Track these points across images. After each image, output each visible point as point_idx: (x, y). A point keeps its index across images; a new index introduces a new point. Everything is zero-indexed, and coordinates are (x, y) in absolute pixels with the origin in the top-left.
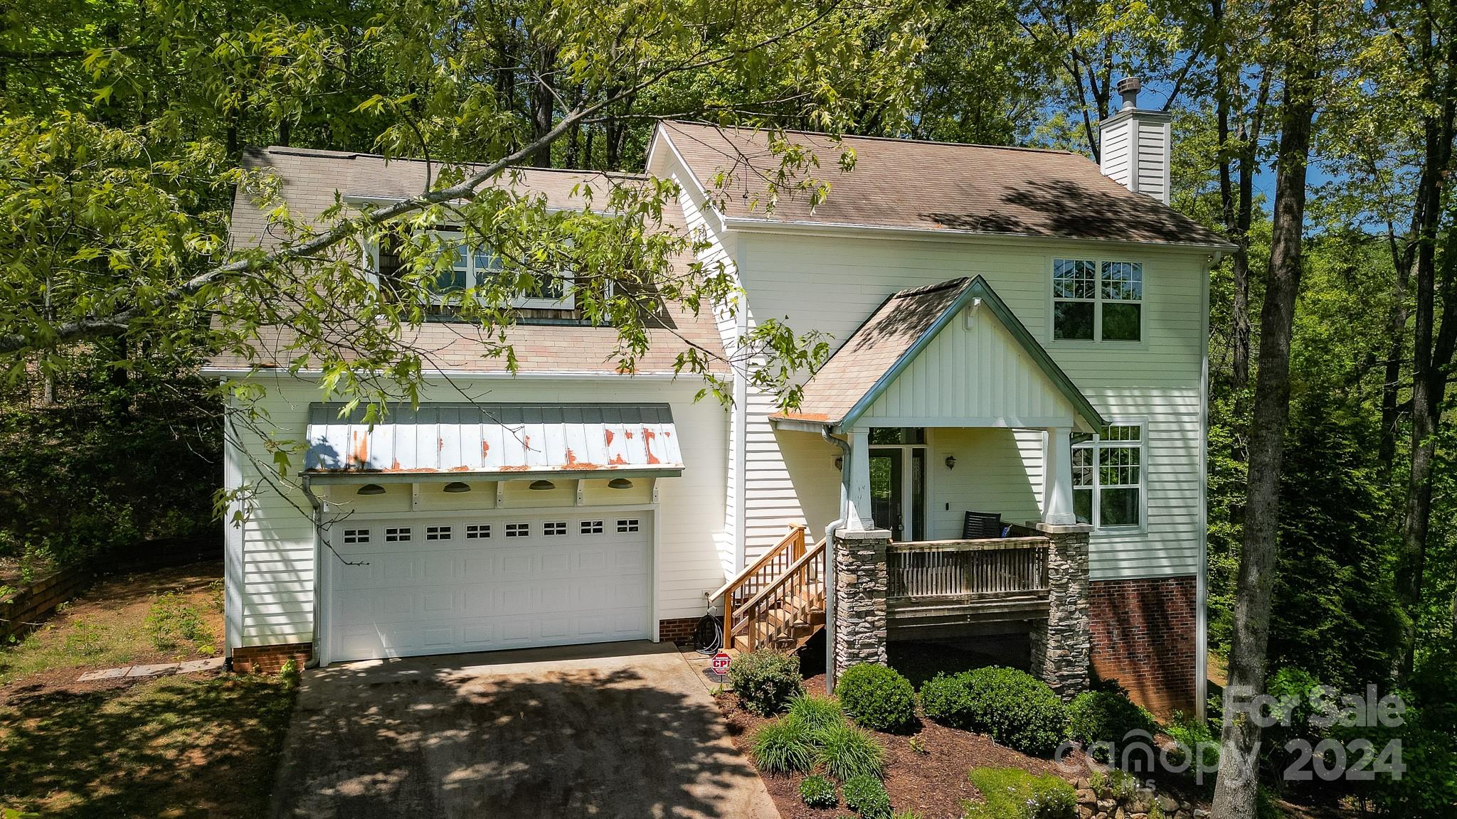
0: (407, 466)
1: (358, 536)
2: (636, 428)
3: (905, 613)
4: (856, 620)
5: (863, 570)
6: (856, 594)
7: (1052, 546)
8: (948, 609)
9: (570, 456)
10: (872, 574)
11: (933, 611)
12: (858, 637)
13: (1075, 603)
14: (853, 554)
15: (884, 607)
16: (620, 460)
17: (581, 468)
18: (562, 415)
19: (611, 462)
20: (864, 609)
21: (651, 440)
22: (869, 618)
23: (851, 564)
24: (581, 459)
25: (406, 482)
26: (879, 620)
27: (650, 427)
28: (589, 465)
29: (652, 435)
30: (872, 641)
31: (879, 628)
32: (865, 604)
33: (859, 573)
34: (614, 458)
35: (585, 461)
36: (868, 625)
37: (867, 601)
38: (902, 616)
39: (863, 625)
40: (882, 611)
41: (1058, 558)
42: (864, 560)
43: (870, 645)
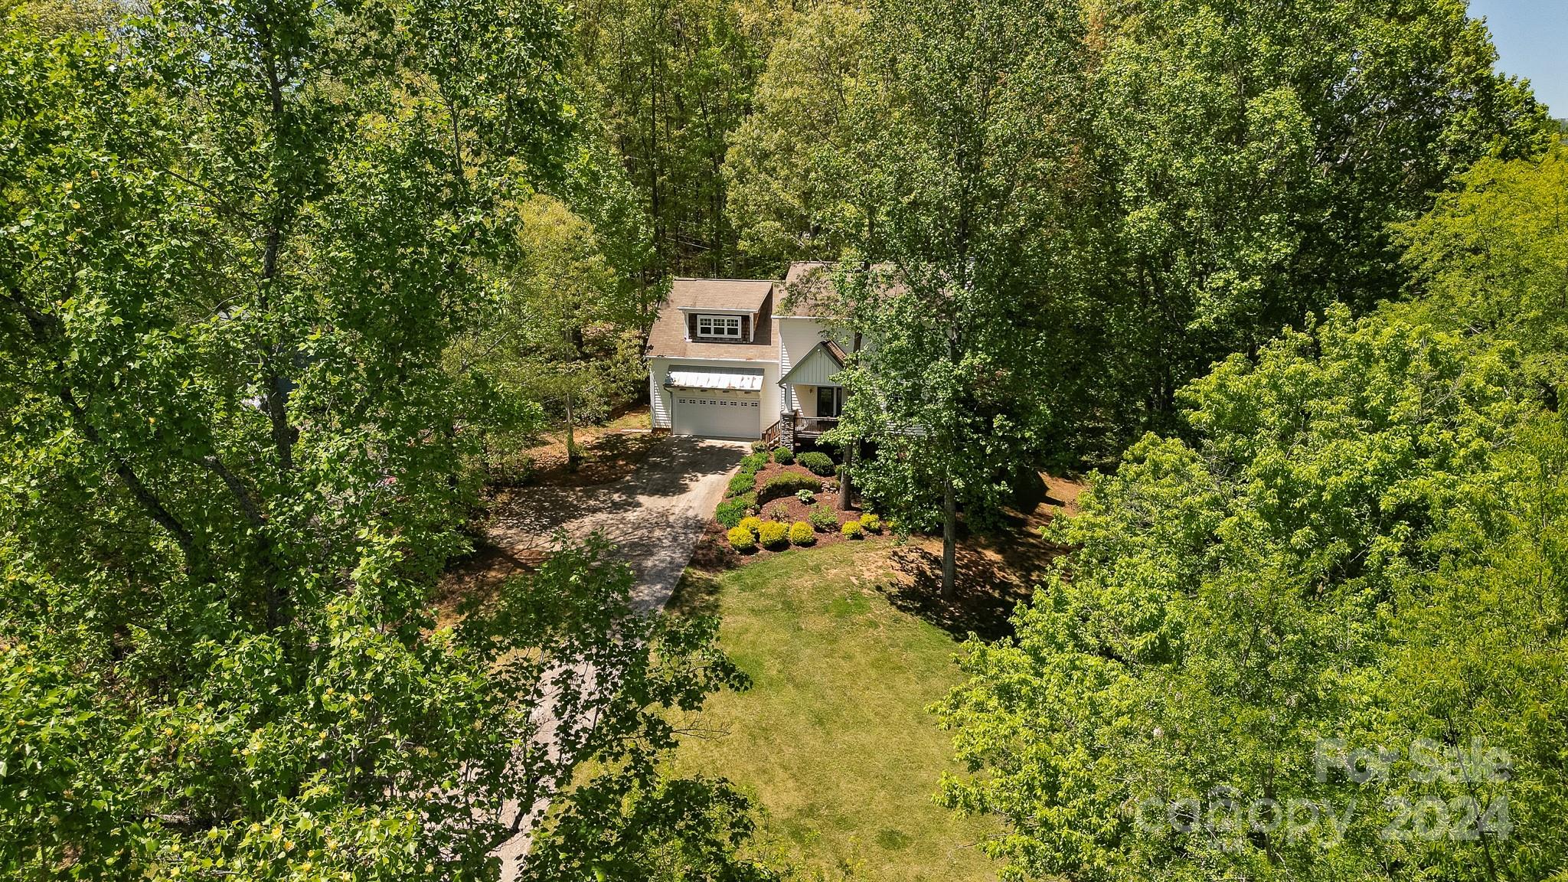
1: (682, 401)
2: (751, 377)
4: (785, 437)
5: (786, 423)
9: (730, 384)
20: (787, 433)
21: (754, 380)
22: (788, 436)
24: (733, 385)
27: (755, 376)
28: (735, 387)
31: (791, 439)
34: (742, 385)
40: (791, 434)
42: (786, 420)
43: (788, 443)
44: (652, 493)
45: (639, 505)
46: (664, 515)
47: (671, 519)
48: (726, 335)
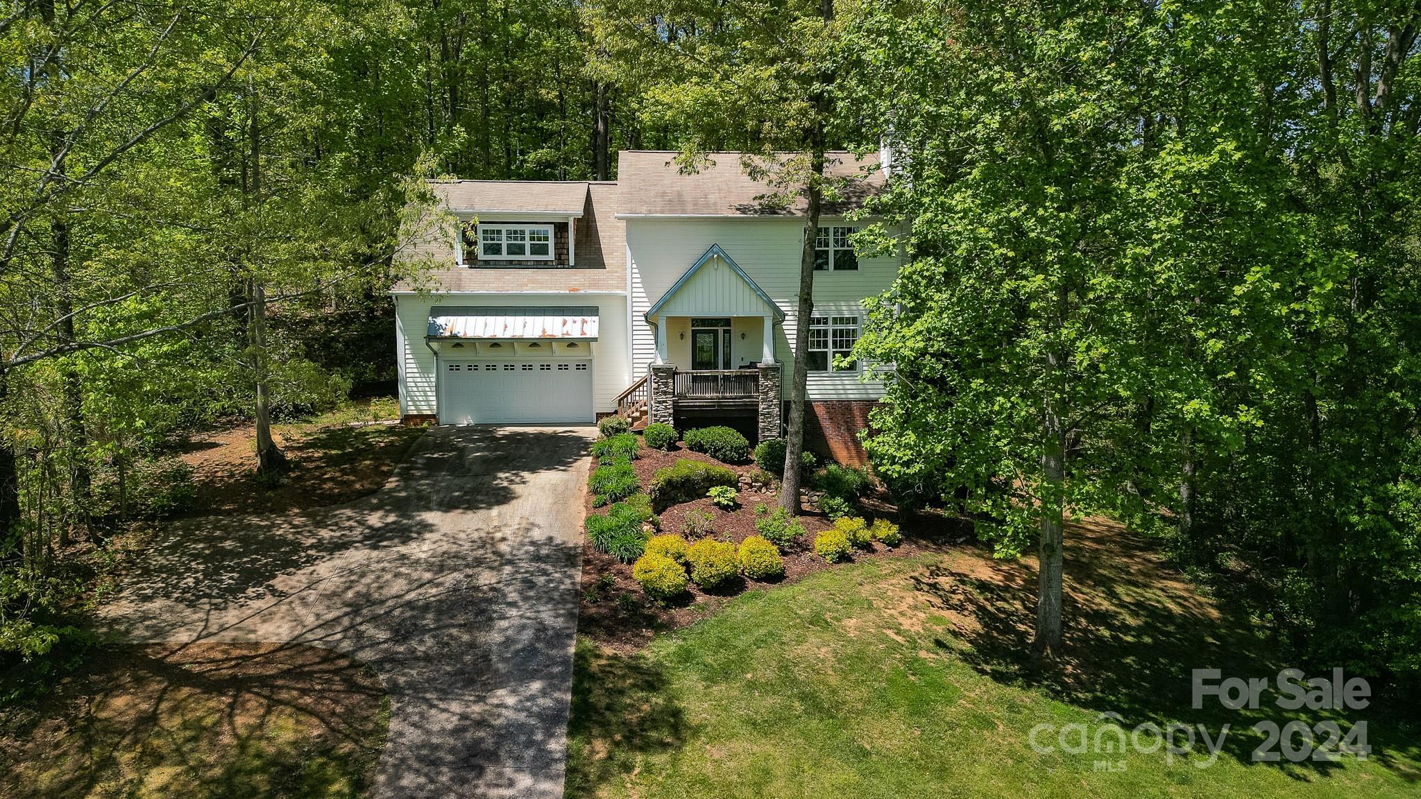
0: (470, 335)
1: (454, 368)
2: (579, 319)
4: (658, 405)
5: (661, 382)
6: (657, 393)
7: (760, 374)
8: (706, 402)
9: (544, 331)
10: (666, 384)
12: (658, 412)
13: (771, 401)
17: (550, 337)
18: (544, 313)
20: (662, 400)
21: (585, 324)
22: (664, 404)
24: (549, 332)
25: (474, 342)
26: (669, 405)
27: (586, 318)
28: (552, 335)
30: (666, 414)
31: (669, 409)
33: (659, 384)
34: (565, 333)
36: (664, 407)
37: (664, 396)
38: (682, 404)
39: (661, 407)
40: (671, 401)
41: (764, 380)
42: (661, 377)
44: (448, 506)
45: (427, 527)
46: (487, 542)
47: (503, 547)
48: (528, 256)
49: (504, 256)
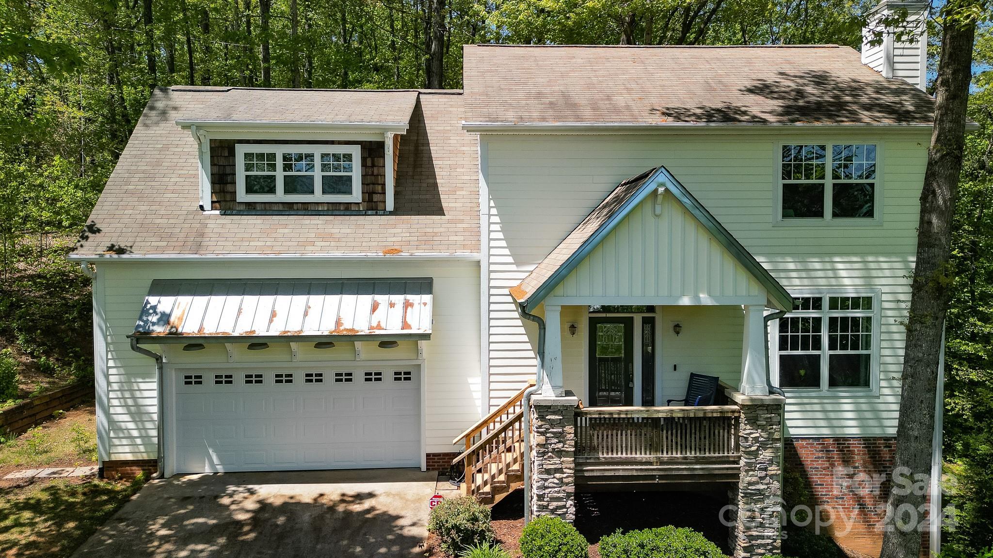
0: (209, 331)
1: (193, 380)
2: (398, 299)
3: (592, 470)
4: (545, 476)
5: (551, 433)
6: (544, 453)
7: (743, 416)
8: (636, 470)
9: (338, 323)
10: (560, 437)
11: (621, 470)
12: (547, 491)
13: (765, 469)
14: (541, 417)
15: (573, 466)
16: (379, 327)
17: (345, 333)
18: (342, 288)
19: (371, 328)
20: (552, 467)
21: (409, 309)
22: (558, 475)
23: (540, 427)
24: (347, 325)
26: (567, 477)
27: (411, 297)
28: (353, 330)
29: (412, 305)
30: (561, 495)
31: (567, 484)
32: (554, 463)
33: (548, 435)
34: (374, 324)
35: (349, 327)
36: (556, 481)
37: (556, 460)
38: (591, 474)
39: (552, 480)
40: (570, 469)
41: (748, 427)
42: (552, 423)
43: (559, 499)
48: (318, 196)
49: (280, 196)
